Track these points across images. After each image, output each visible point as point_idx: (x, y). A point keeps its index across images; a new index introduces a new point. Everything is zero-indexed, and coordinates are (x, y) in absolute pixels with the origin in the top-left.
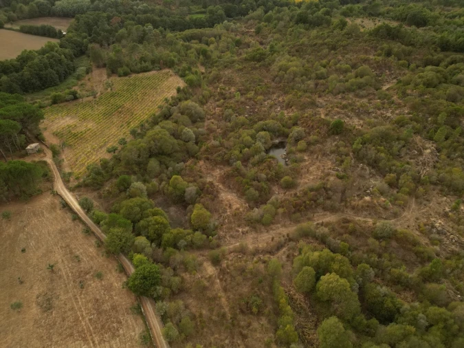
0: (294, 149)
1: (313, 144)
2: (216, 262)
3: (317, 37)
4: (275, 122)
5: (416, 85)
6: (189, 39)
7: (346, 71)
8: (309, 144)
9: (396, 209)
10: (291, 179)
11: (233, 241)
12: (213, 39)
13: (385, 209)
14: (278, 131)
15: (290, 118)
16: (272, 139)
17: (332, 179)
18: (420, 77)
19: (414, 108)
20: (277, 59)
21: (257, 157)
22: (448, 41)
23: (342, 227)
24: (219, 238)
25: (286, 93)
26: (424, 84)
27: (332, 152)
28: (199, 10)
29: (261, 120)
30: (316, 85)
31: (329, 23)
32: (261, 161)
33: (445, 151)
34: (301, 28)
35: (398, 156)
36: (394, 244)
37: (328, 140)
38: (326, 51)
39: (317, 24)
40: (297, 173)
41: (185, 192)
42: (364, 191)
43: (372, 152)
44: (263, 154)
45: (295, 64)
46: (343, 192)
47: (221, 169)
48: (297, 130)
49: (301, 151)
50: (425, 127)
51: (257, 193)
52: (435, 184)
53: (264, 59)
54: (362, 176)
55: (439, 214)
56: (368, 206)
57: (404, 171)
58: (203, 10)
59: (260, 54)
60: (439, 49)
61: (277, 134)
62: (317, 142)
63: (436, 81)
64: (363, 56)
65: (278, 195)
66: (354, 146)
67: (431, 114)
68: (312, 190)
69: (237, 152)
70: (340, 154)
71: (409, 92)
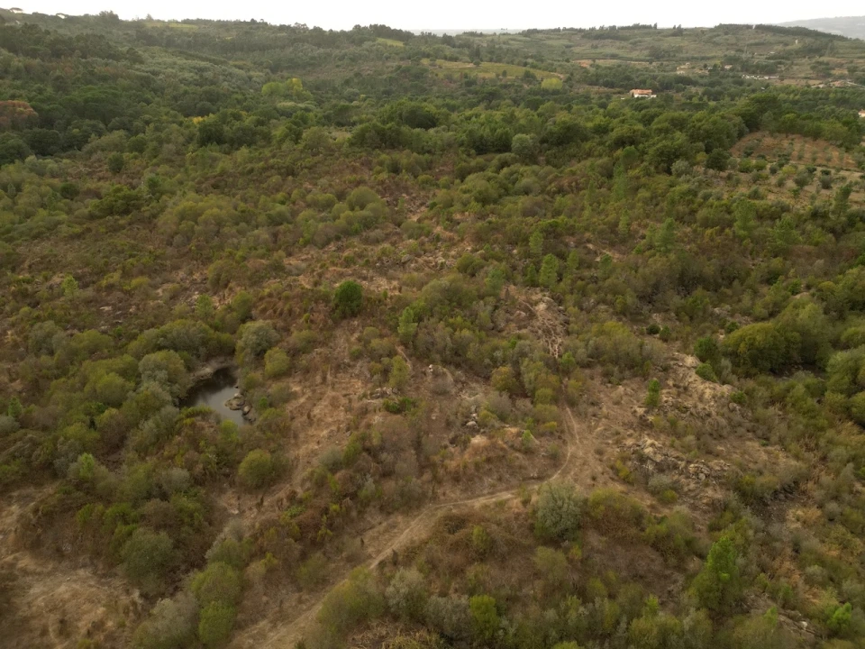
0: (257, 375)
1: (305, 351)
3: (250, 160)
4: (190, 322)
5: (465, 204)
7: (328, 205)
8: (294, 353)
9: (550, 445)
10: (268, 456)
14: (205, 342)
15: (230, 309)
16: (190, 369)
17: (377, 419)
18: (465, 192)
19: (479, 238)
20: (170, 203)
21: (148, 426)
22: (482, 137)
25: (207, 261)
26: (477, 200)
27: (356, 357)
29: (153, 325)
31: (267, 138)
33: (570, 299)
35: (495, 330)
37: (338, 332)
38: (276, 179)
40: (281, 433)
42: (461, 429)
43: (441, 333)
44: (170, 409)
45: (215, 206)
46: (418, 445)
48: (250, 331)
49: (277, 376)
50: (514, 268)
52: (588, 366)
53: (138, 208)
54: (441, 393)
55: (631, 426)
56: (489, 460)
57: (523, 355)
59: (124, 198)
60: (473, 151)
61: (202, 350)
62: (312, 344)
63: (493, 193)
64: (349, 177)
65: (239, 517)
66: (401, 330)
67: (514, 243)
68: (334, 467)
69: (76, 429)
70: (375, 356)
71: (458, 217)
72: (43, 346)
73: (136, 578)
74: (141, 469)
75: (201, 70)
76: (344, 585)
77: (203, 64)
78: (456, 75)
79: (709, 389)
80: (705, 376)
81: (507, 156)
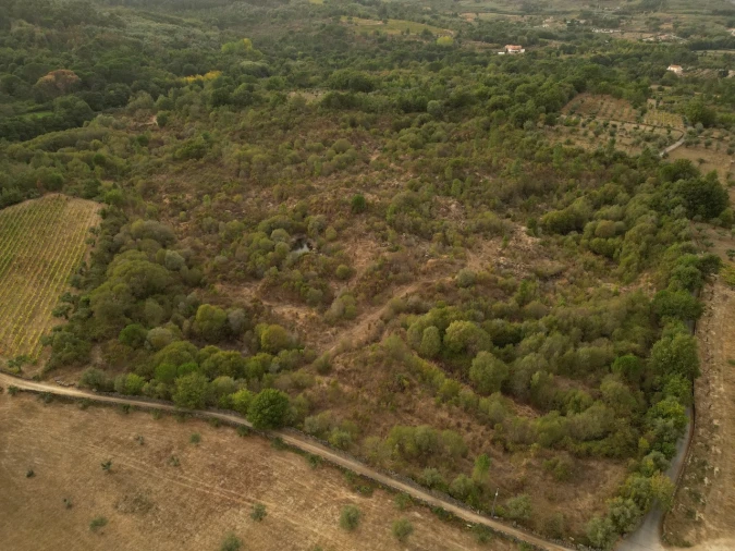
0: (323, 240)
1: (343, 228)
2: (325, 370)
3: (256, 118)
5: (404, 149)
6: (54, 146)
7: (320, 150)
10: (346, 267)
11: (327, 346)
12: (98, 141)
13: (452, 263)
14: (292, 226)
15: (294, 211)
16: (289, 238)
17: (386, 254)
18: (403, 141)
19: (417, 170)
21: (288, 259)
22: (407, 102)
23: (429, 291)
24: (311, 348)
25: (267, 185)
26: (411, 146)
27: (368, 231)
28: (32, 108)
30: (299, 169)
31: (259, 100)
32: (298, 261)
34: (225, 111)
35: (432, 217)
37: (356, 220)
38: (280, 131)
40: (347, 260)
41: (227, 321)
42: (422, 258)
43: (407, 219)
45: (255, 152)
46: (407, 262)
47: (249, 287)
48: (314, 219)
49: (332, 240)
50: (437, 186)
51: (319, 292)
54: (409, 246)
57: (446, 227)
58: (41, 106)
60: (402, 111)
61: (291, 230)
62: (345, 226)
63: (420, 141)
65: (340, 291)
66: (387, 219)
67: (436, 173)
69: (260, 260)
70: (376, 230)
71: (401, 157)
75: (171, 32)
77: (170, 26)
78: (371, 33)
79: (530, 240)
80: (529, 234)
81: (425, 115)
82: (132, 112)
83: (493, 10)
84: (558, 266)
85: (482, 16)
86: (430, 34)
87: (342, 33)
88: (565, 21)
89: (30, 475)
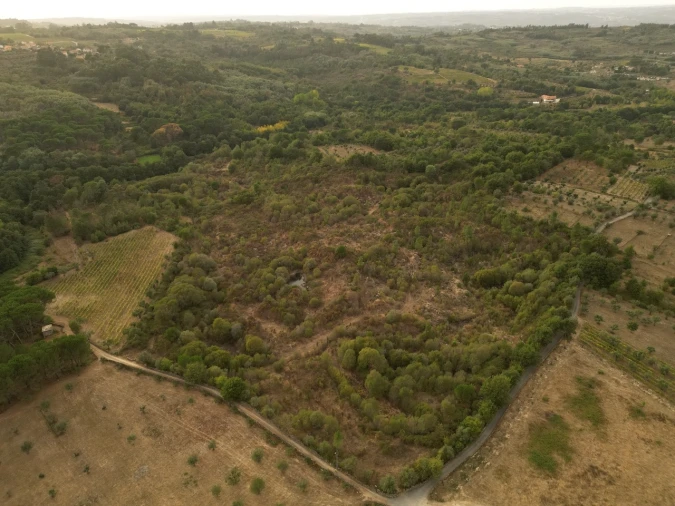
0: (310, 276)
1: (326, 269)
2: (279, 370)
3: (297, 172)
4: (287, 257)
5: (395, 206)
6: (155, 188)
7: (334, 202)
8: (323, 270)
9: (398, 303)
10: (317, 300)
11: (287, 354)
12: (184, 184)
13: (392, 304)
14: (293, 264)
15: (299, 252)
16: (289, 273)
17: (348, 292)
18: (396, 199)
19: (397, 226)
20: (266, 199)
21: (283, 289)
22: (412, 164)
24: (276, 355)
25: (287, 230)
26: (400, 205)
27: (343, 272)
28: (147, 152)
29: (274, 257)
30: (312, 218)
31: (304, 155)
32: (287, 292)
33: (425, 255)
34: (278, 163)
35: (392, 266)
36: (401, 324)
37: (337, 264)
38: (310, 185)
39: (292, 157)
40: (320, 294)
41: (230, 330)
42: (373, 297)
43: (372, 267)
44: (286, 285)
45: (287, 202)
46: (359, 300)
47: (252, 307)
48: (309, 260)
49: (317, 277)
50: (407, 240)
51: (293, 316)
52: (422, 280)
53: (253, 200)
54: (371, 287)
57: (399, 275)
58: (154, 150)
60: (406, 171)
62: (328, 267)
63: (408, 201)
64: (345, 186)
65: (310, 314)
66: (359, 264)
67: (409, 229)
68: (336, 303)
69: (264, 288)
70: (349, 273)
71: (390, 213)
72: (241, 263)
73: (287, 324)
74: (284, 300)
75: (257, 85)
76: (338, 328)
78: (421, 82)
79: (457, 291)
80: (459, 286)
81: (421, 177)
82: (214, 158)
83: (546, 56)
84: (471, 312)
85: (535, 61)
86: (474, 84)
87: (396, 83)
88: (613, 67)
89: (104, 408)
